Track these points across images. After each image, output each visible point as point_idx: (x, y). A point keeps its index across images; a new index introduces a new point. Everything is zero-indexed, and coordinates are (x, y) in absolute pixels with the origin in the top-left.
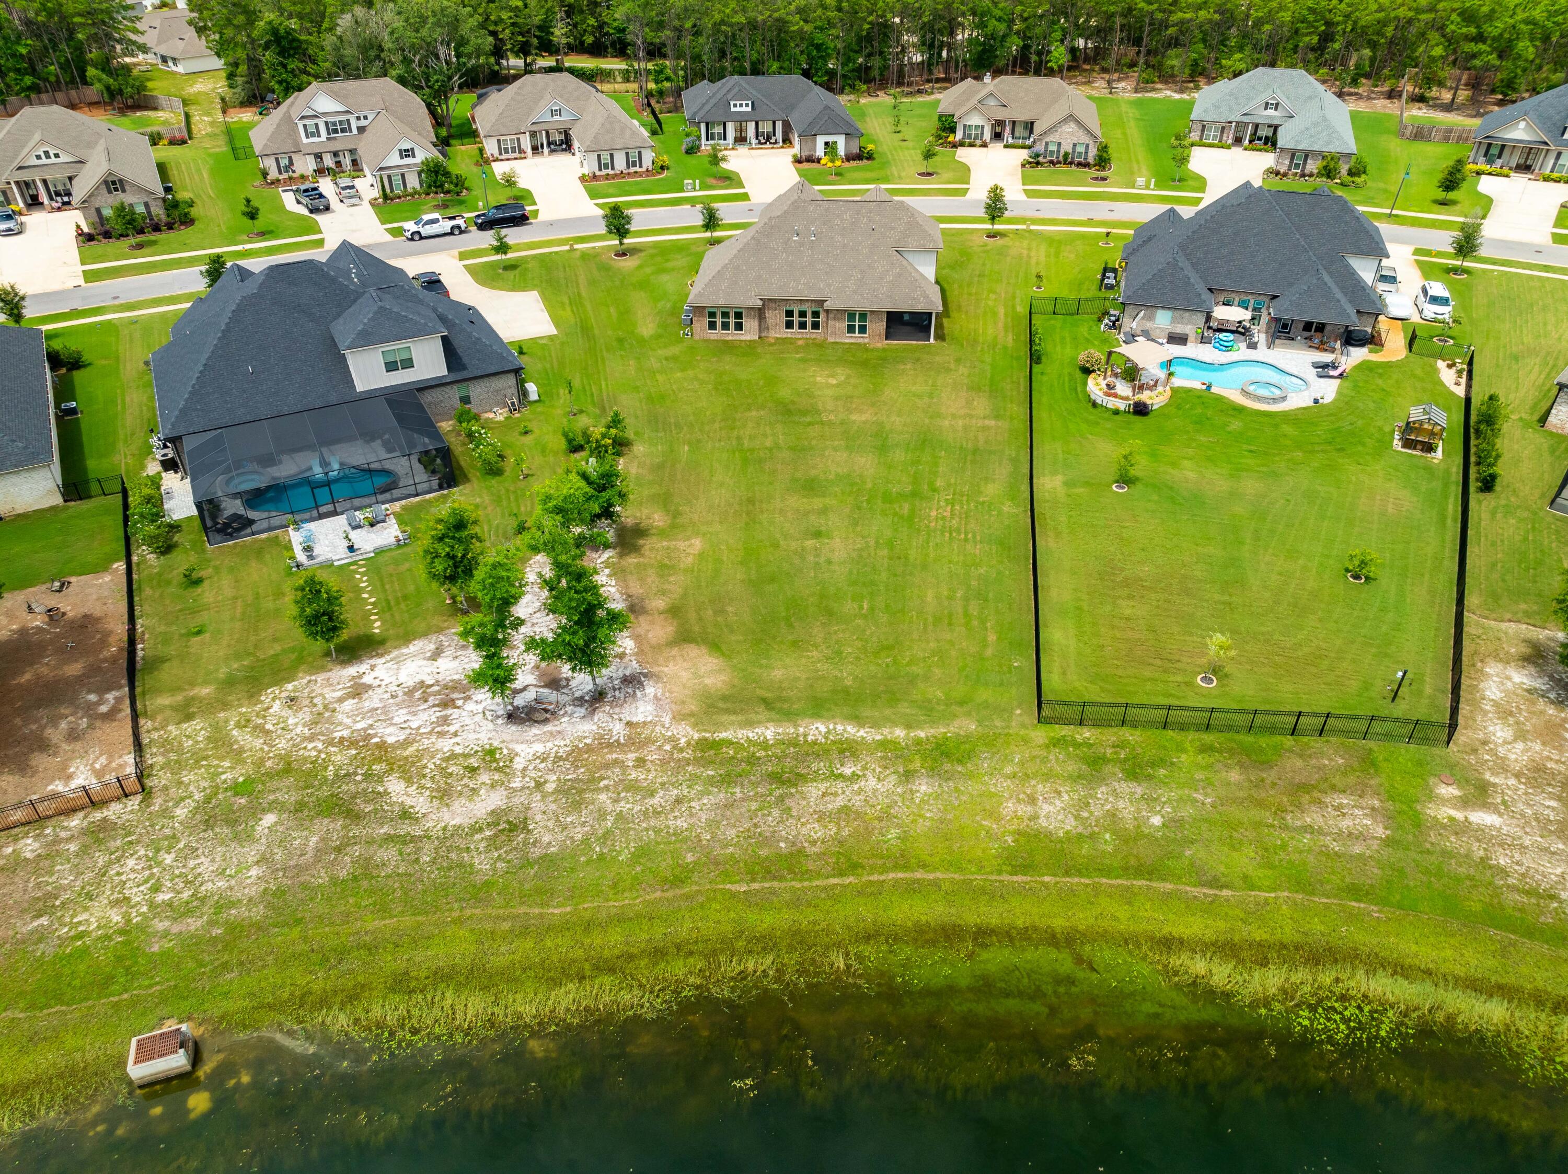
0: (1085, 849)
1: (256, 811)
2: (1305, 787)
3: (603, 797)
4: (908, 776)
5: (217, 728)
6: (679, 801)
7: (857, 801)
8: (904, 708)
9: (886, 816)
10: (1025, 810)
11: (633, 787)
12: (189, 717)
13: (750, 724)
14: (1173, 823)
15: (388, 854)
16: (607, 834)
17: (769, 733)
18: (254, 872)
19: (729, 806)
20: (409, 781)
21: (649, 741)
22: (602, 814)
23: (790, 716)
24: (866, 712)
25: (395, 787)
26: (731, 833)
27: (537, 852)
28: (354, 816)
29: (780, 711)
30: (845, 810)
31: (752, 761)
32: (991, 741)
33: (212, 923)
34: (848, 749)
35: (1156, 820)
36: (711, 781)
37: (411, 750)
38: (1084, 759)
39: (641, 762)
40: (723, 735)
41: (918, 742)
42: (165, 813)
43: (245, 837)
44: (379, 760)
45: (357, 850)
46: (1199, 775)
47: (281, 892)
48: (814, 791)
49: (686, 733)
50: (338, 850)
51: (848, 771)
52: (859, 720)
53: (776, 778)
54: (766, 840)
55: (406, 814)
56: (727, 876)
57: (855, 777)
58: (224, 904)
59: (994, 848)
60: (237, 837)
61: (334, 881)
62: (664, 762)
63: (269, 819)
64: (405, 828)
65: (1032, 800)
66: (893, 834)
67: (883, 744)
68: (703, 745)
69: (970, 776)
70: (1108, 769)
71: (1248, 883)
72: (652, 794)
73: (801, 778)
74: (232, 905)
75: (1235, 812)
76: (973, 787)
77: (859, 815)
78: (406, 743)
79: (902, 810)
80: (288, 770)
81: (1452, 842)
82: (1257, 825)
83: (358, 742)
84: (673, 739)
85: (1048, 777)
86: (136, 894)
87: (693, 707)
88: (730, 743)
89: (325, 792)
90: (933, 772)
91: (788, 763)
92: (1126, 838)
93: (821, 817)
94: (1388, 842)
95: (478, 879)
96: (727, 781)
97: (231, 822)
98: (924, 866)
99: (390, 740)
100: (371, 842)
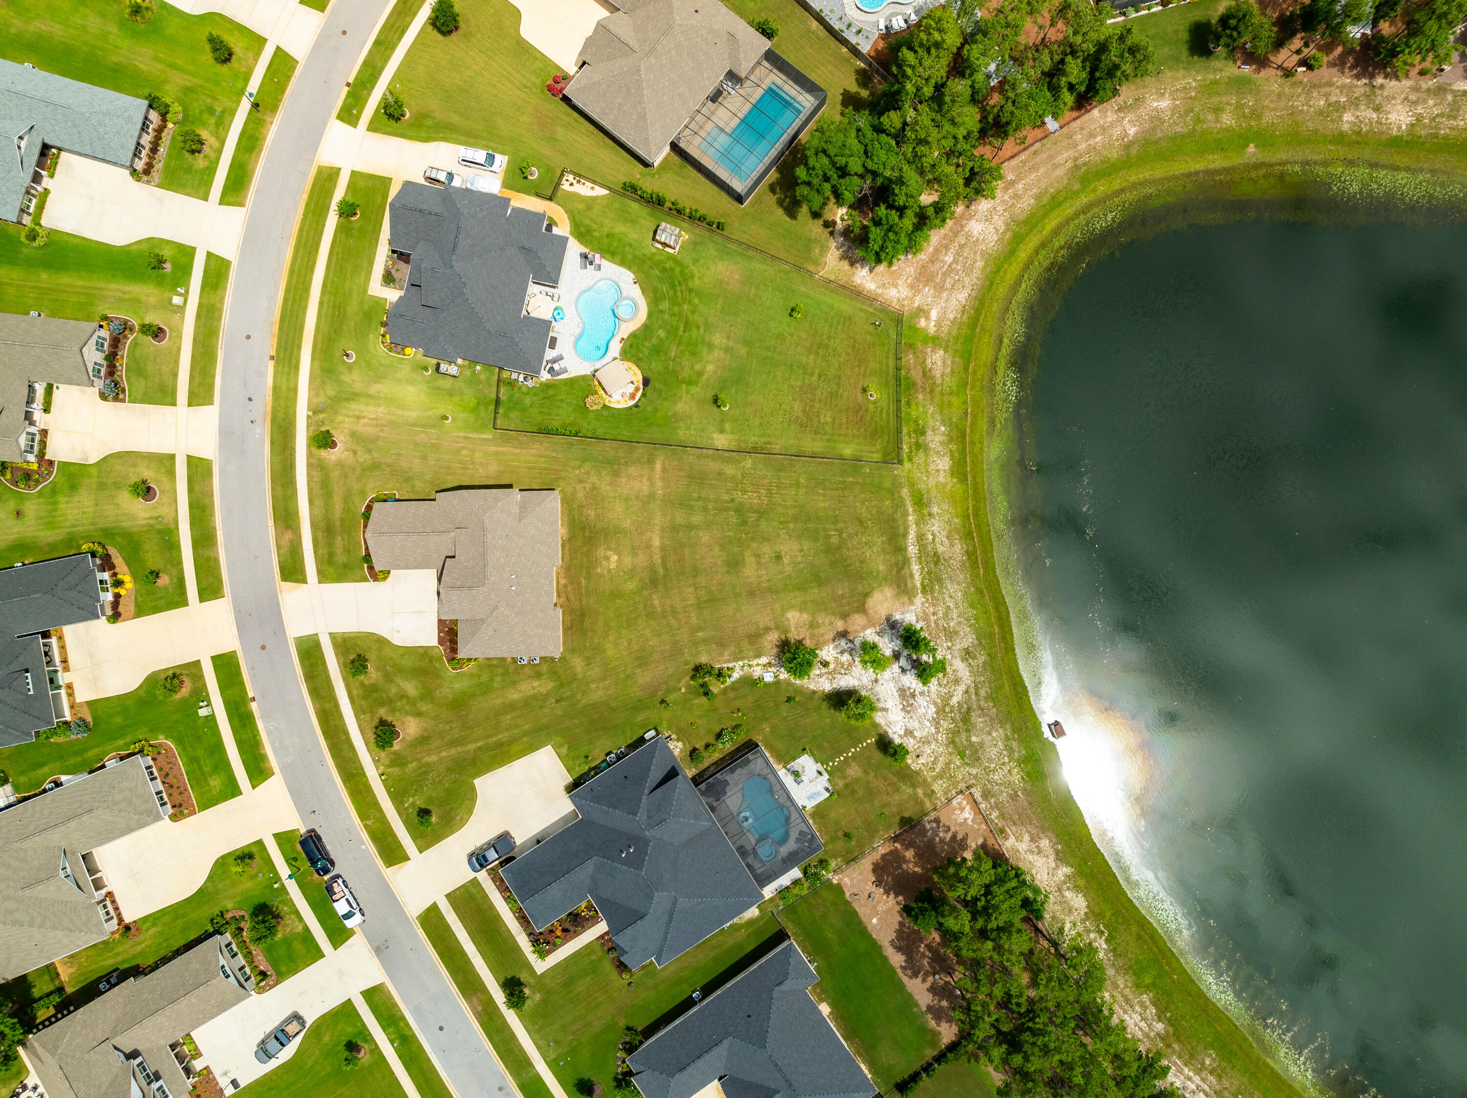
0: (956, 455)
1: (971, 744)
2: (924, 373)
3: (952, 624)
4: (930, 515)
5: (935, 778)
6: (951, 597)
7: (944, 533)
8: (898, 516)
9: (949, 522)
10: (942, 474)
11: (946, 615)
12: (933, 792)
13: (912, 576)
14: (943, 422)
15: (983, 693)
16: (967, 620)
17: (915, 568)
18: (994, 734)
19: (951, 578)
20: (951, 696)
21: (924, 612)
22: (959, 623)
23: (906, 561)
24: (901, 531)
25: (954, 701)
26: (961, 576)
27: (976, 642)
28: (969, 709)
29: (904, 564)
30: (948, 537)
31: (930, 573)
32: (912, 484)
33: (1014, 740)
34: (920, 537)
35: (943, 428)
36: (941, 587)
37: (939, 701)
38: (917, 450)
39: (934, 614)
40: (919, 585)
41: (915, 511)
42: (976, 777)
43: (981, 744)
44: (944, 711)
45: (982, 703)
46: (921, 409)
47: (1001, 722)
48: (941, 549)
49: (919, 599)
50: (982, 710)
51: (931, 537)
52: (905, 535)
53: (936, 563)
54: (963, 564)
55: (967, 692)
56: (978, 576)
57: (933, 534)
58: (1007, 738)
59: (958, 486)
60: (982, 747)
61: (994, 706)
62: (934, 605)
63: (974, 739)
64: (972, 691)
65: (938, 471)
66: (956, 520)
67: (917, 524)
68: (924, 591)
69: (928, 492)
70: (920, 441)
71: (965, 402)
72: (948, 607)
73: (935, 554)
74: (1006, 735)
75: (937, 400)
76: (934, 492)
77: (950, 532)
78: (935, 703)
79: (946, 518)
80: (953, 742)
81: (945, 329)
82: (942, 394)
83: (936, 722)
84: (923, 604)
85: (927, 464)
86: (1006, 769)
87: (905, 599)
88: (922, 583)
89: (961, 724)
90: (928, 505)
91: (929, 559)
92: (951, 440)
93: (952, 545)
94: (946, 351)
95: (988, 658)
96: (939, 580)
97: (977, 751)
98: (967, 509)
99: (934, 710)
100: (979, 700)
